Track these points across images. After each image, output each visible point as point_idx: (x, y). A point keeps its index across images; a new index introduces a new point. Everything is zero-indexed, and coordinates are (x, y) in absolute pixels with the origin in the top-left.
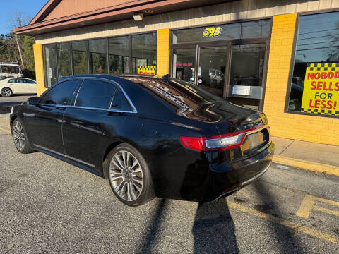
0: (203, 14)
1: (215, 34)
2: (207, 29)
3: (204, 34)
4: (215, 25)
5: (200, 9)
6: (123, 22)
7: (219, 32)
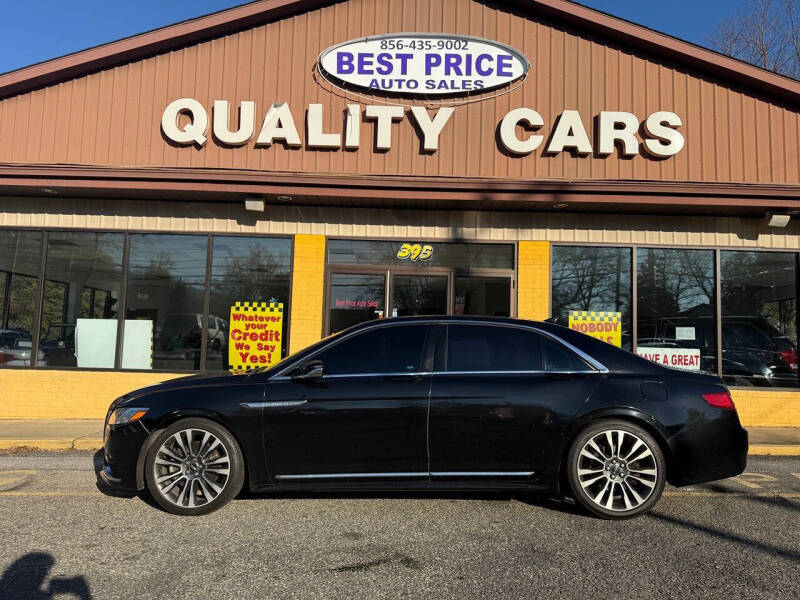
0: (396, 221)
1: (422, 256)
2: (405, 245)
3: (400, 254)
4: (423, 243)
5: (389, 210)
6: (186, 206)
7: (429, 253)
